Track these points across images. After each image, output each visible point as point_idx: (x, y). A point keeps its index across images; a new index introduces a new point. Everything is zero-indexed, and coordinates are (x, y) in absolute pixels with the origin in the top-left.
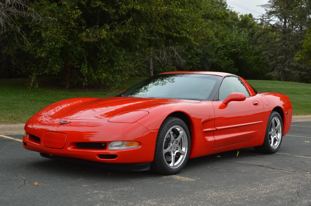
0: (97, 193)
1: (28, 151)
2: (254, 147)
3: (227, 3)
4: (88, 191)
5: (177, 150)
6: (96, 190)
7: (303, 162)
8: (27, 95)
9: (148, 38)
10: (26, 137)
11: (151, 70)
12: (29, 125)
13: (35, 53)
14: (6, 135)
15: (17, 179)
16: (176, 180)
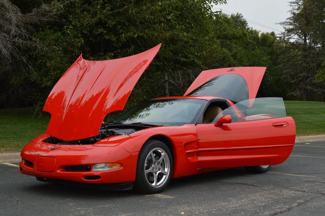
0: (79, 209)
1: (28, 176)
2: (244, 167)
3: (247, 22)
4: (73, 209)
5: (159, 170)
6: (80, 207)
7: (289, 180)
8: (35, 123)
9: (154, 63)
10: (22, 162)
11: (167, 94)
12: (26, 152)
13: (41, 83)
14: (11, 162)
15: (11, 200)
16: (156, 198)
